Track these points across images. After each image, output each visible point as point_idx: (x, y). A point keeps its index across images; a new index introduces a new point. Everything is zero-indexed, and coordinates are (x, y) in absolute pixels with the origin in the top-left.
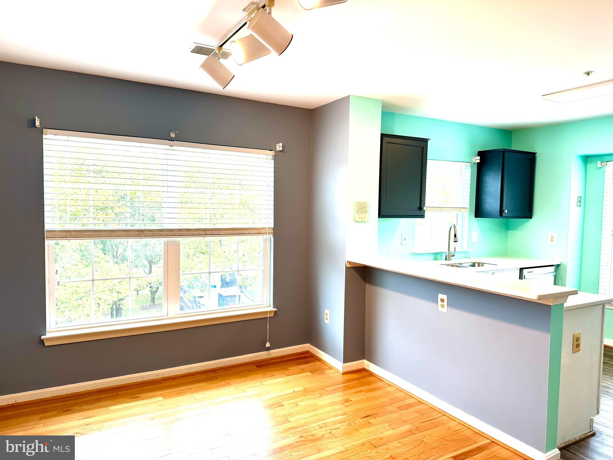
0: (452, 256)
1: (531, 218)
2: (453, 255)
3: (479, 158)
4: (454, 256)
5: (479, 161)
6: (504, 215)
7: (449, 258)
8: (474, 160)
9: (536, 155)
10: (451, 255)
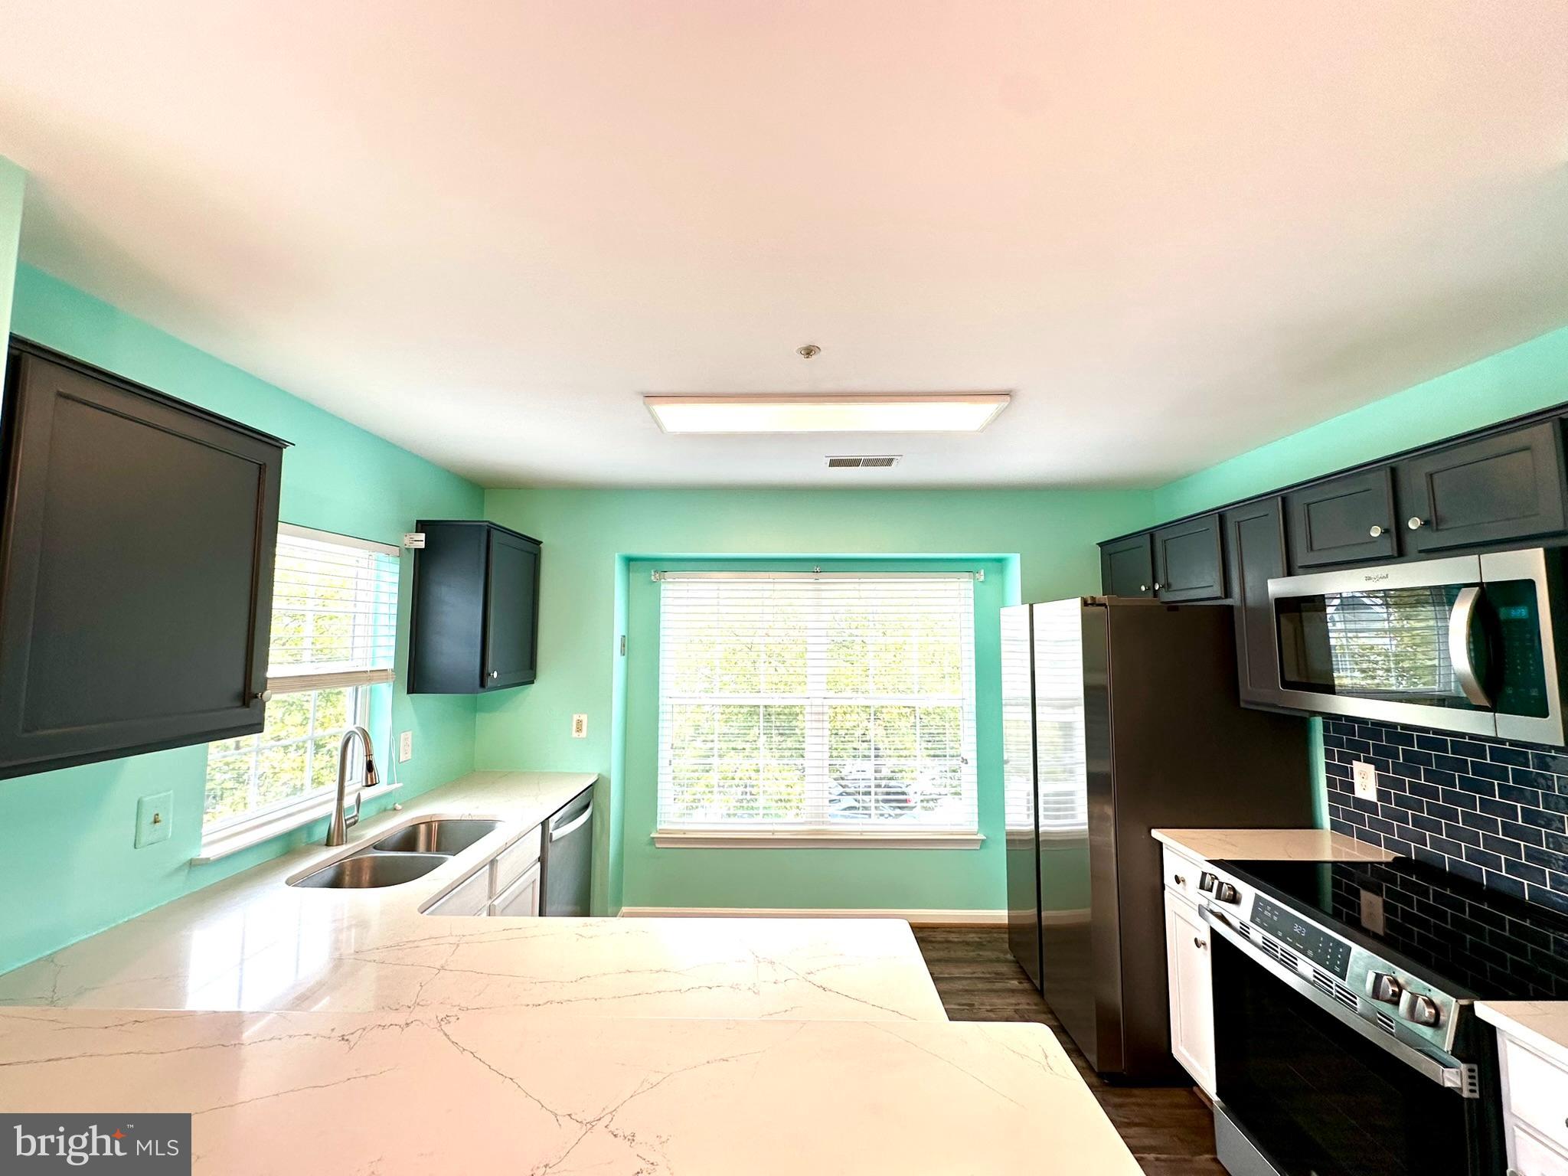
0: (348, 826)
1: (533, 683)
2: (353, 820)
3: (422, 536)
4: (355, 823)
5: (422, 545)
6: (489, 683)
7: (340, 835)
8: (406, 540)
9: (541, 545)
10: (348, 822)
